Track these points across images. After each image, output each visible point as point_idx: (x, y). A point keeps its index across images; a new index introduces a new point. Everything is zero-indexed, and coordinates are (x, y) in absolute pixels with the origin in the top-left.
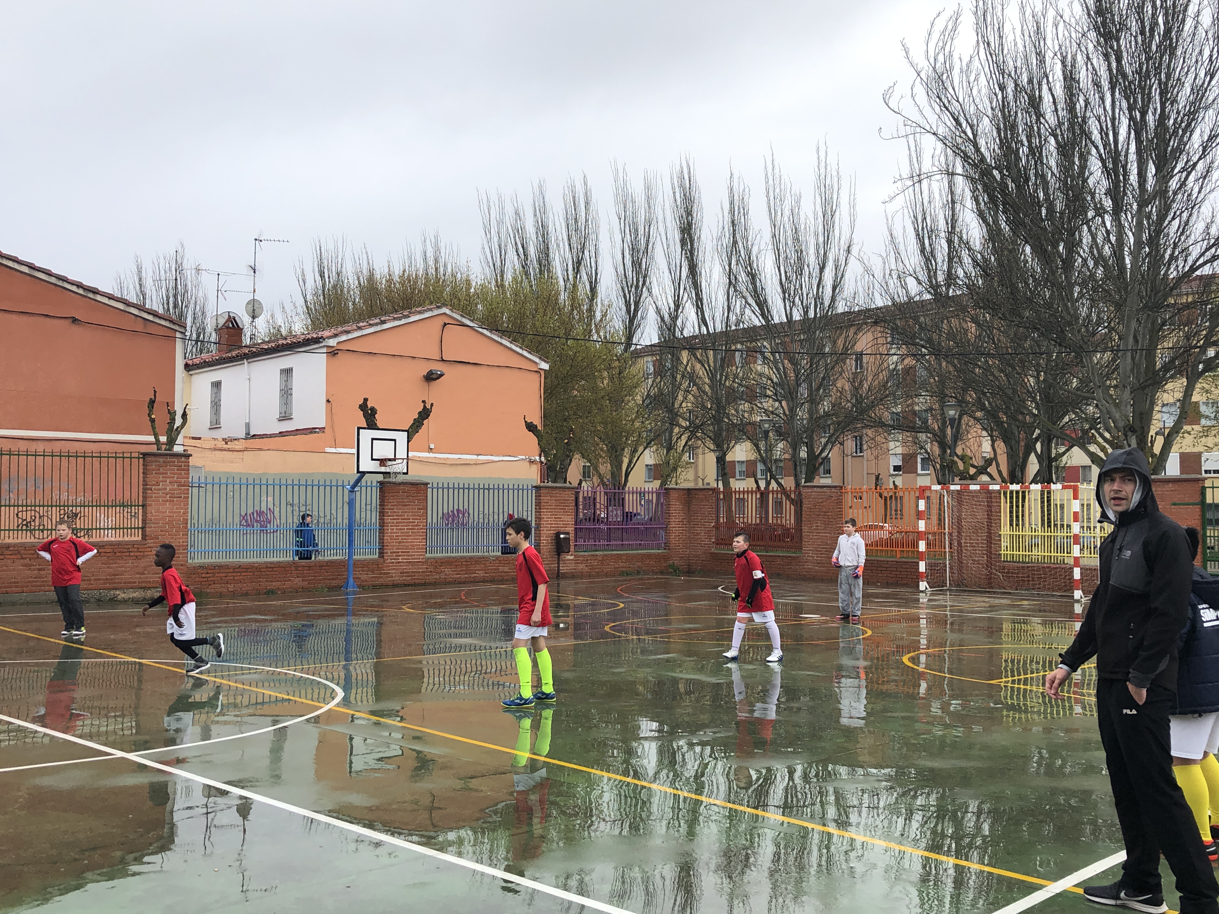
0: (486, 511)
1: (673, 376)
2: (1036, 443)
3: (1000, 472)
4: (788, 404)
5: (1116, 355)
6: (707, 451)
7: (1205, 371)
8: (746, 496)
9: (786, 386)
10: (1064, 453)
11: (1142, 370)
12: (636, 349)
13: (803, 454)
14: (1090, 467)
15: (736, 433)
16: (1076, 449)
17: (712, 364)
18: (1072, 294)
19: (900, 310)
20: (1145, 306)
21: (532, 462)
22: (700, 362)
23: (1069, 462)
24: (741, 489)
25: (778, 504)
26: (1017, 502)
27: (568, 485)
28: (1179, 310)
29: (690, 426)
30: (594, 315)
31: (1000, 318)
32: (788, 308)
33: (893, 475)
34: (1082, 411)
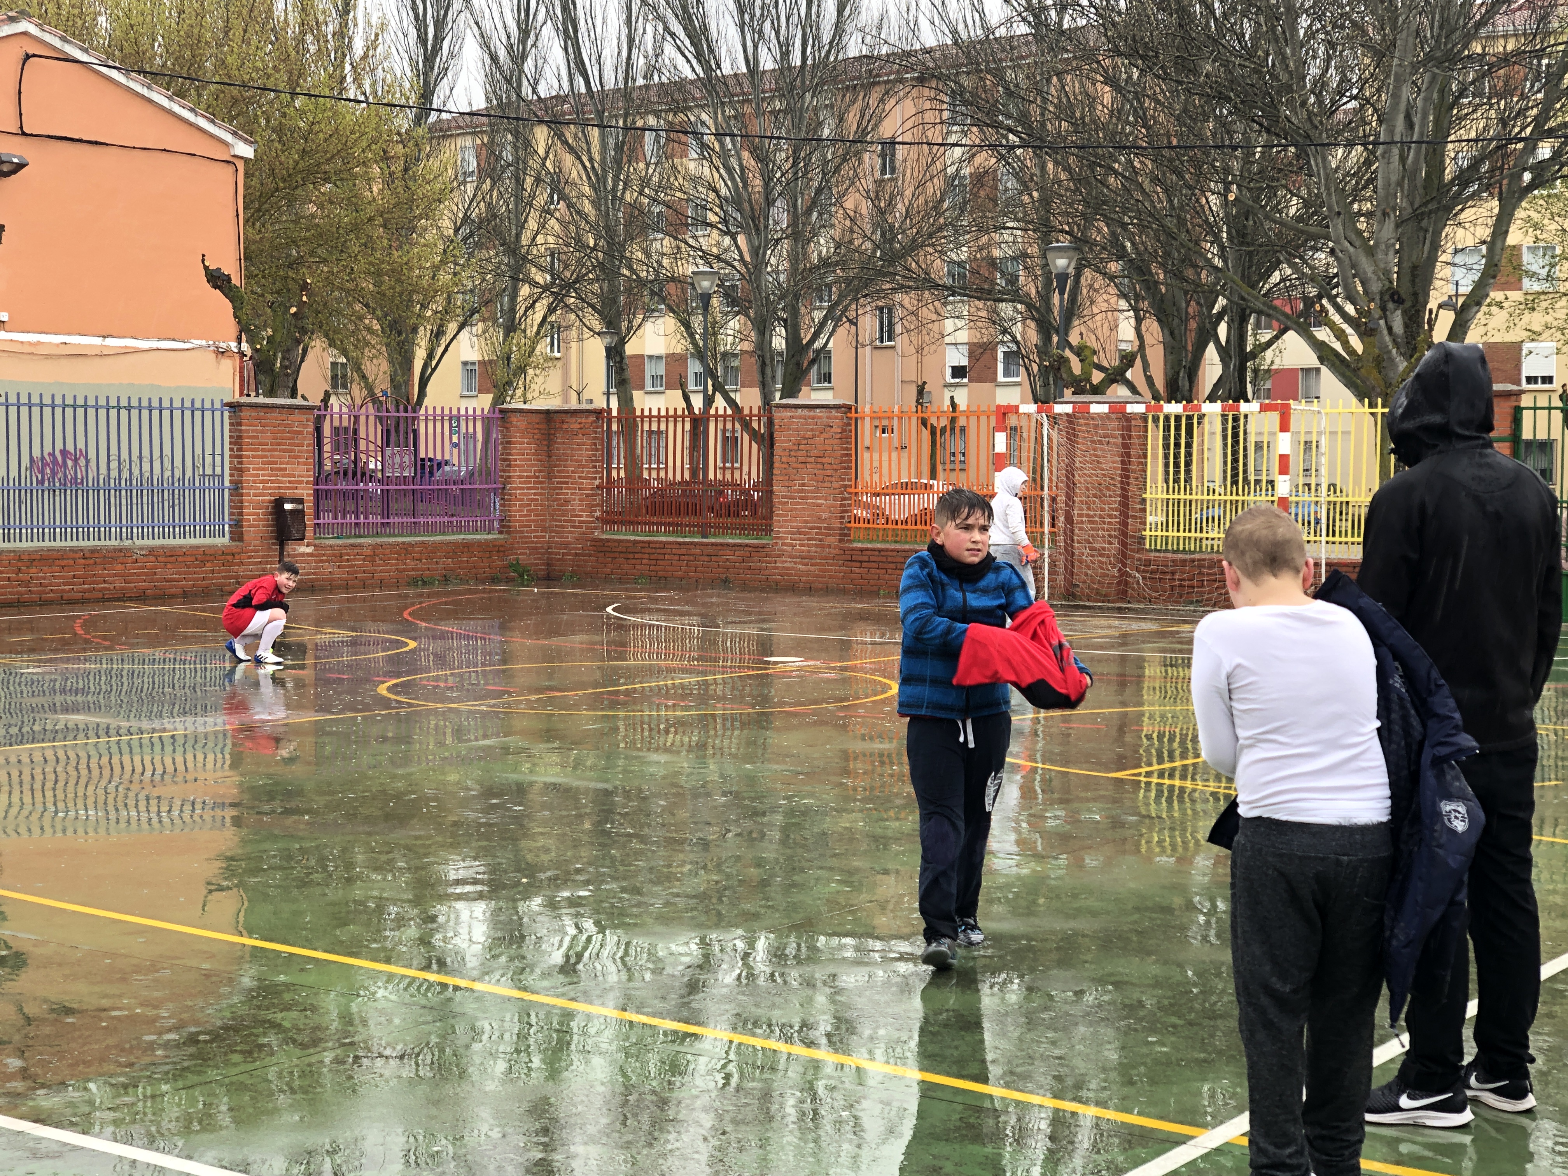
0: (125, 455)
1: (517, 180)
2: (1217, 323)
3: (1150, 381)
4: (750, 241)
5: (1373, 152)
6: (587, 334)
7: (1533, 186)
8: (663, 427)
9: (746, 205)
10: (1269, 344)
11: (1419, 183)
12: (439, 120)
13: (779, 343)
14: (1318, 370)
15: (647, 299)
16: (1291, 335)
17: (597, 157)
18: (1294, 30)
19: (968, 55)
20: (1429, 57)
21: (221, 353)
22: (572, 150)
23: (1277, 361)
24: (655, 413)
25: (730, 443)
26: (1178, 436)
27: (299, 401)
28: (1491, 65)
29: (553, 283)
30: (350, 47)
31: (1158, 77)
32: (749, 44)
33: (951, 385)
34: (1305, 262)
